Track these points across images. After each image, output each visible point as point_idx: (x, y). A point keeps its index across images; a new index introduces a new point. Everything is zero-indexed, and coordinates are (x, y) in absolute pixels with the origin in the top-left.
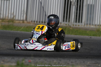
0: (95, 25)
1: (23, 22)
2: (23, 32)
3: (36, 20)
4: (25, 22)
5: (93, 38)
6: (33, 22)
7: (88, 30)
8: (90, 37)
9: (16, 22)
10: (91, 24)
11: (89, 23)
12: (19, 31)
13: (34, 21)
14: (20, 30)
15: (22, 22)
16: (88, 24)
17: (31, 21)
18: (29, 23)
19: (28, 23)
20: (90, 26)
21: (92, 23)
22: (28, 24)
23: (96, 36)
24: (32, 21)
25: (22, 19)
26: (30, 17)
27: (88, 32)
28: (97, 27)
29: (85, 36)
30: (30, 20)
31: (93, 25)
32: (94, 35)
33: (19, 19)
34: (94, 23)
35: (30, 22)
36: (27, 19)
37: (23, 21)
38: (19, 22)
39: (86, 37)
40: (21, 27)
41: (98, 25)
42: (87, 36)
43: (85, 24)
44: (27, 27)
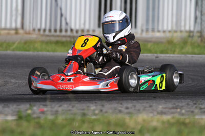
0: (164, 32)
1: (17, 33)
2: (18, 53)
3: (43, 27)
4: (21, 31)
5: (162, 58)
6: (37, 32)
7: (150, 42)
8: (156, 55)
9: (3, 32)
10: (156, 30)
11: (150, 27)
12: (9, 52)
13: (39, 30)
14: (11, 48)
15: (13, 32)
16: (150, 30)
17: (31, 29)
18: (29, 33)
19: (26, 33)
20: (153, 33)
21: (158, 28)
22: (28, 37)
23: (167, 53)
24: (34, 30)
25: (14, 26)
26: (30, 23)
27: (149, 45)
28: (168, 35)
29: (145, 55)
30: (30, 27)
31: (159, 31)
32: (162, 52)
33: (8, 26)
34: (160, 28)
35: (31, 32)
36: (25, 27)
37: (16, 29)
38: (8, 34)
39: (147, 56)
40: (14, 43)
41: (170, 32)
42: (149, 55)
43: (142, 31)
44: (26, 43)
